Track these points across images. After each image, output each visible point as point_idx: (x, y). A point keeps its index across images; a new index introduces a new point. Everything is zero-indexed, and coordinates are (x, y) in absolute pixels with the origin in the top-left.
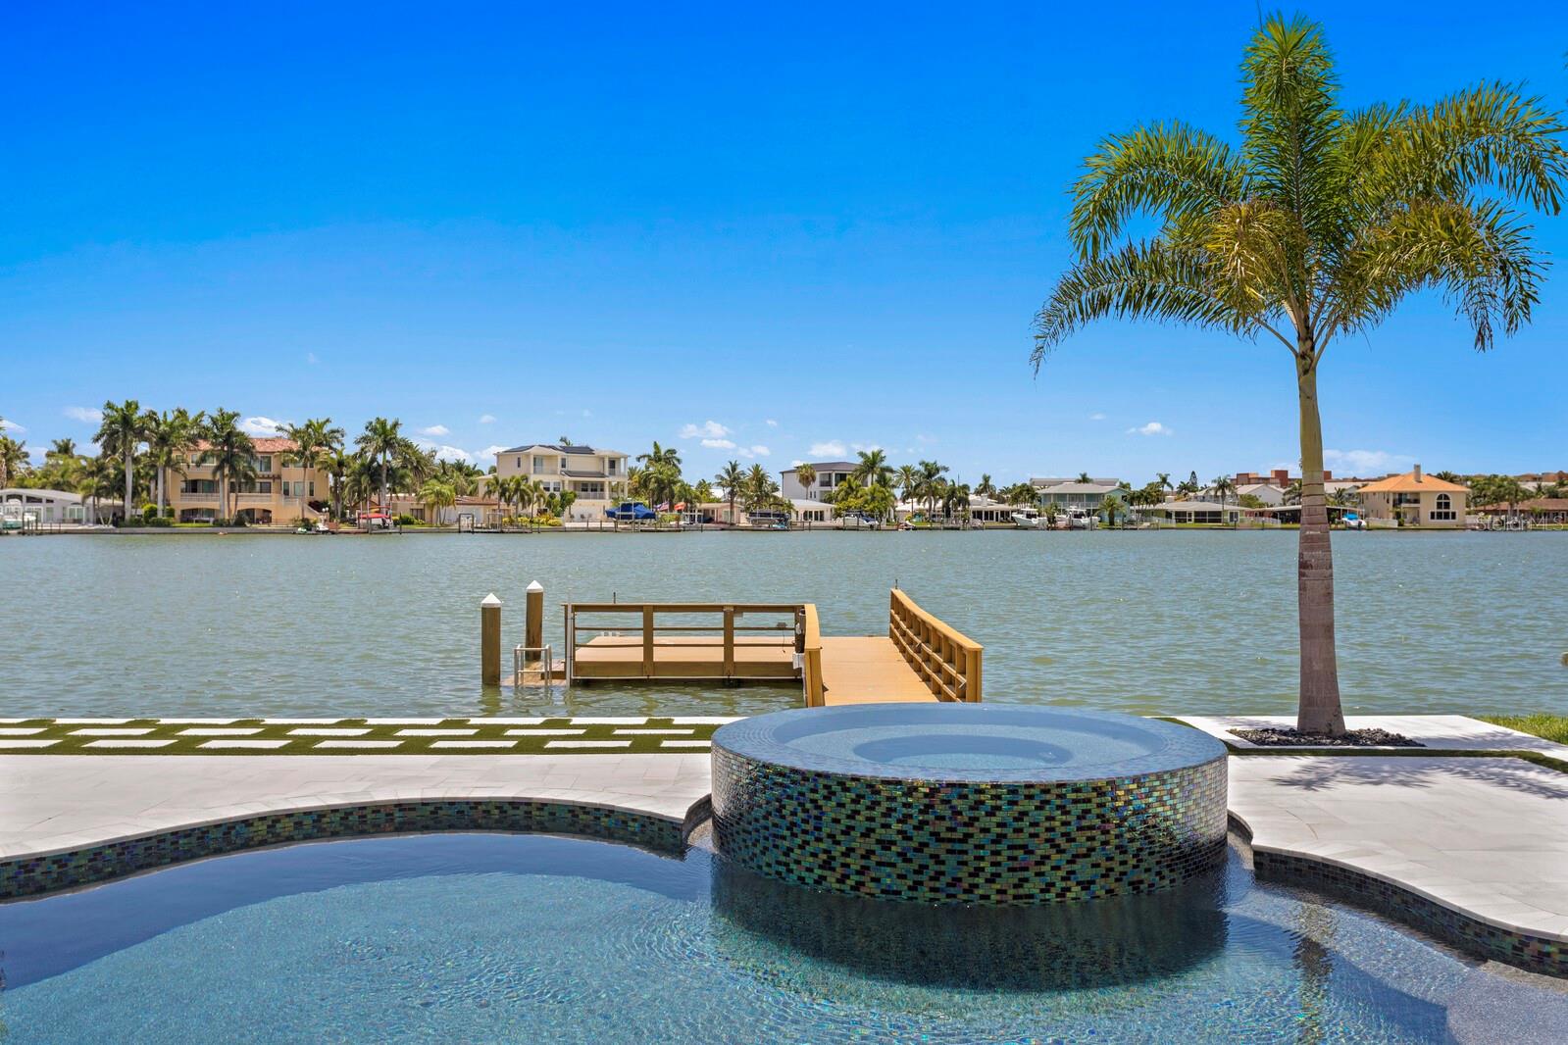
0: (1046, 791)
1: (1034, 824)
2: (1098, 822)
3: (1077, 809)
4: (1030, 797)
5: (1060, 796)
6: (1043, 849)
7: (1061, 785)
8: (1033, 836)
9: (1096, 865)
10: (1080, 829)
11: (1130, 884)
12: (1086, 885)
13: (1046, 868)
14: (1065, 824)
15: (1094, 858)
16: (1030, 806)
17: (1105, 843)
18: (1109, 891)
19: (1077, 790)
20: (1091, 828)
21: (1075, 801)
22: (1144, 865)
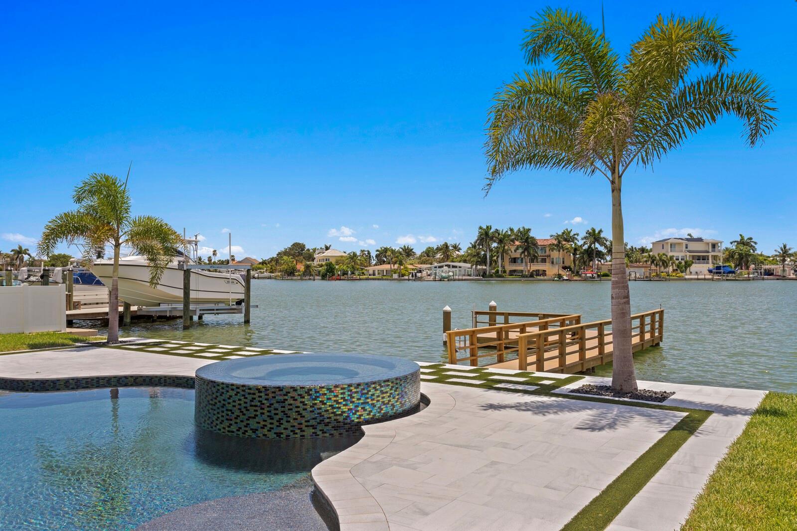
0: (238, 388)
1: (234, 401)
2: (259, 404)
3: (250, 397)
4: (233, 390)
5: (243, 391)
6: (237, 413)
7: (243, 386)
8: (234, 406)
9: (258, 423)
10: (251, 406)
11: (275, 433)
12: (254, 431)
13: (238, 421)
14: (246, 403)
15: (257, 420)
16: (232, 393)
17: (262, 414)
18: (265, 435)
19: (250, 389)
20: (256, 406)
21: (249, 394)
22: (283, 426)
